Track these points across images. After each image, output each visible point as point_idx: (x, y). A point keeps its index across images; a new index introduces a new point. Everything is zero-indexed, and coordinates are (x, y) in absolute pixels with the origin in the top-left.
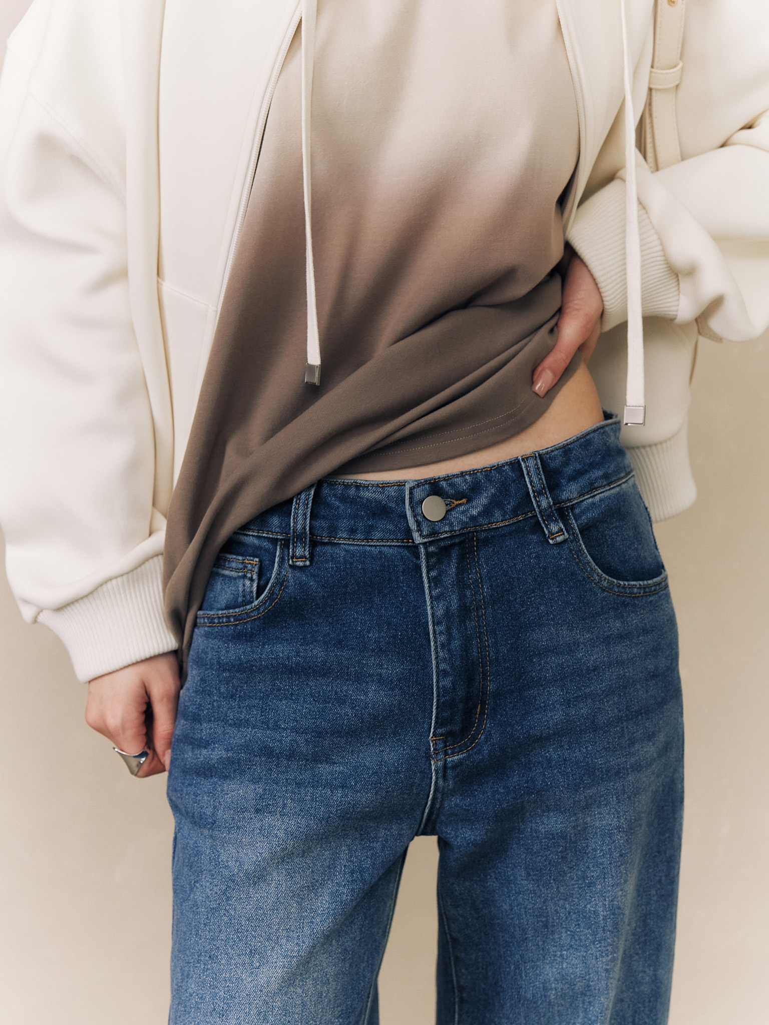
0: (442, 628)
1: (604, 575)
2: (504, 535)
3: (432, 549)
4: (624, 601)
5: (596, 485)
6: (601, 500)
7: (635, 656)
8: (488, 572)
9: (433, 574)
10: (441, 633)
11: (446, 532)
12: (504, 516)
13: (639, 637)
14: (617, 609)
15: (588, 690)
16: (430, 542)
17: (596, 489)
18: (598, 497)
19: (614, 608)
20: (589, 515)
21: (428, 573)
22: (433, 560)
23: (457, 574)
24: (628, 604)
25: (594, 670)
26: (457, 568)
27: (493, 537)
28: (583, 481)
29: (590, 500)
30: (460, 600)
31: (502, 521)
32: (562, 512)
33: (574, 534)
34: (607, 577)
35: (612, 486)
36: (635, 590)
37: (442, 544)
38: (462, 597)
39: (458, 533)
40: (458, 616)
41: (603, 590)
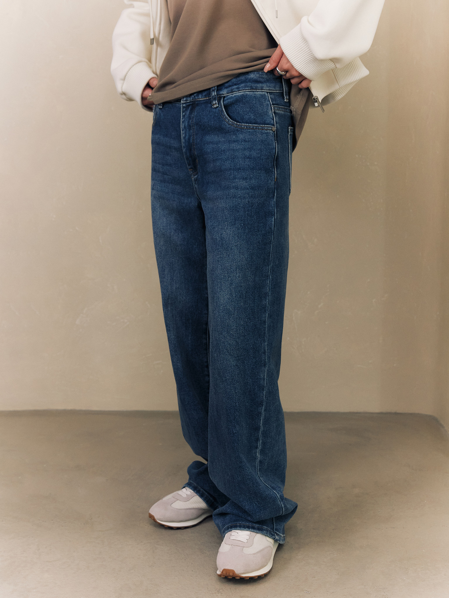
0: (184, 132)
1: (230, 120)
2: (202, 103)
3: (184, 105)
4: (238, 130)
5: (234, 91)
6: (235, 96)
7: (239, 148)
8: (196, 115)
9: (184, 114)
10: (184, 133)
11: (189, 100)
12: (202, 97)
13: (242, 142)
14: (234, 132)
15: (220, 157)
16: (184, 103)
17: (234, 92)
18: (234, 95)
19: (233, 131)
20: (229, 100)
21: (182, 113)
22: (184, 109)
23: (189, 114)
24: (239, 130)
25: (223, 151)
26: (189, 113)
27: (199, 103)
28: (230, 89)
29: (231, 95)
30: (188, 123)
31: (201, 98)
32: (219, 98)
33: (221, 105)
34: (232, 121)
35: (239, 92)
36: (243, 126)
37: (187, 104)
38: (189, 122)
39: (191, 101)
40: (188, 128)
41: (229, 125)
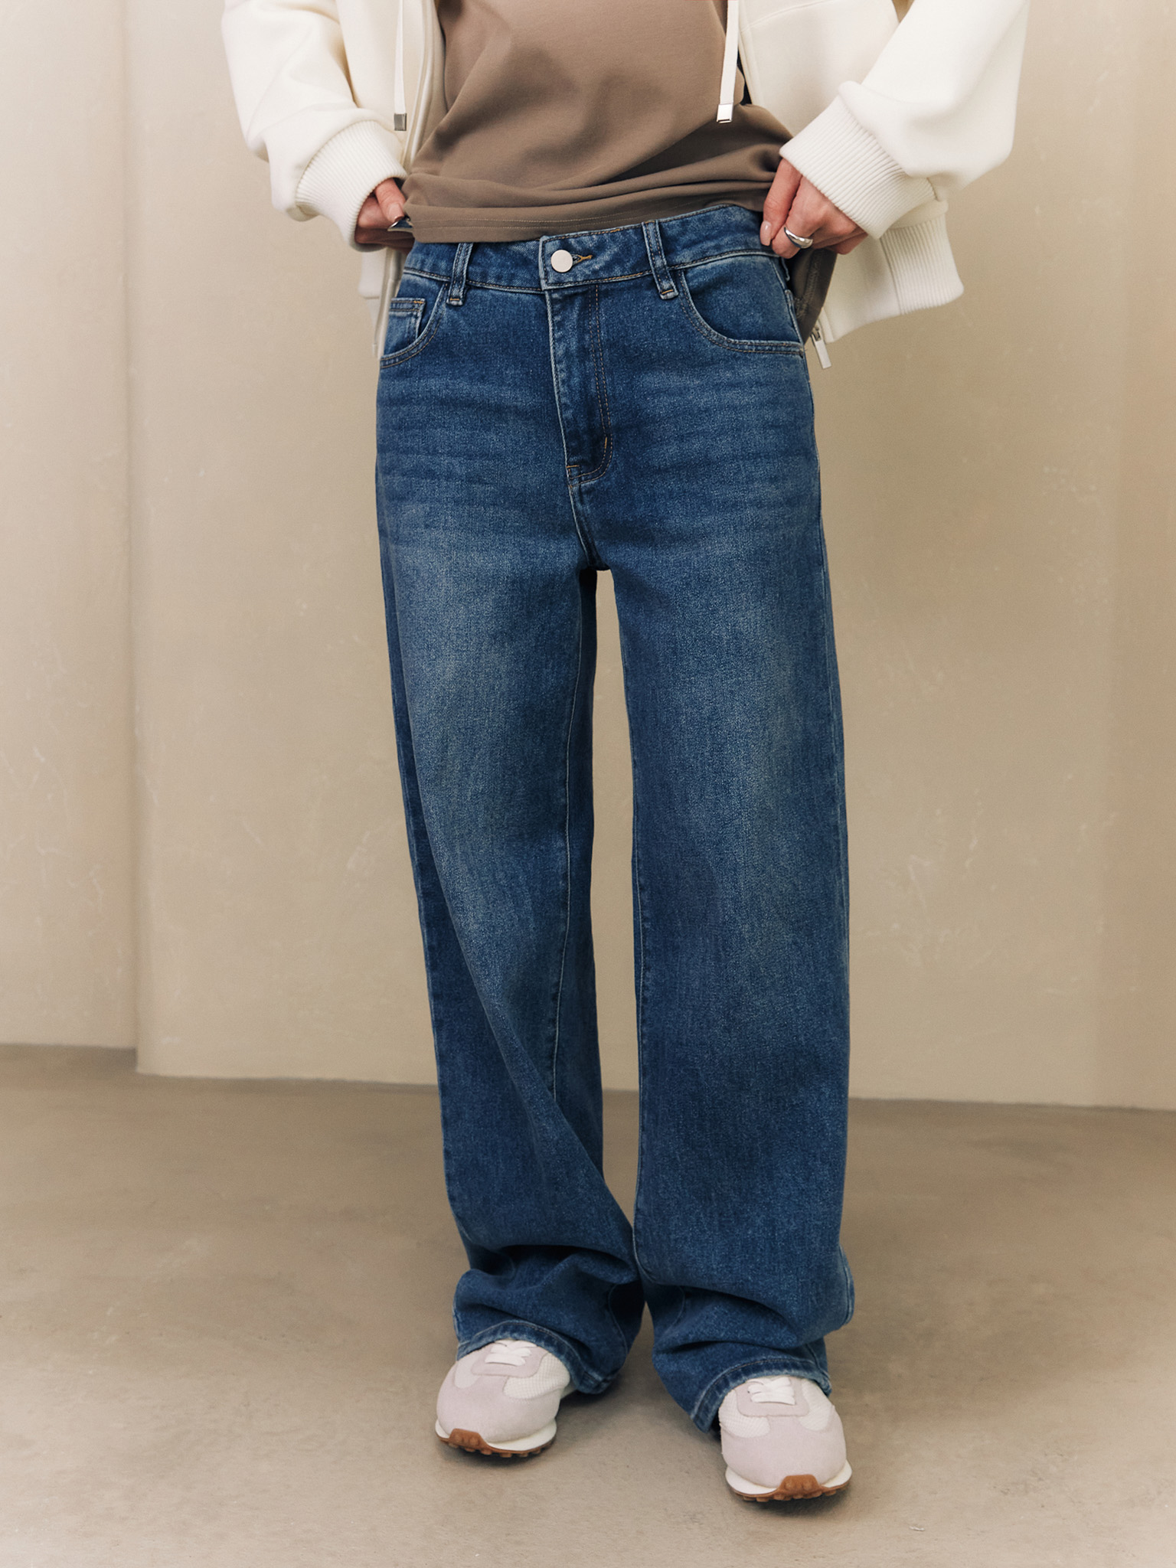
0: (563, 366)
1: (713, 331)
2: (621, 290)
3: (555, 296)
4: (735, 355)
5: (708, 254)
6: (713, 268)
7: (748, 403)
8: (606, 319)
9: (558, 319)
10: (562, 370)
11: (571, 282)
12: (623, 272)
13: (751, 387)
14: (727, 362)
15: (700, 429)
16: (554, 289)
17: (708, 257)
18: (710, 265)
19: (724, 359)
20: (701, 280)
21: (553, 317)
22: (557, 306)
23: (578, 320)
24: (739, 358)
25: (705, 412)
26: (579, 315)
27: (612, 290)
28: (696, 249)
29: (703, 267)
30: (579, 342)
31: (621, 276)
32: (675, 273)
33: (684, 292)
34: (716, 333)
35: (723, 257)
36: (746, 347)
37: (566, 293)
38: (581, 339)
39: (581, 284)
40: (577, 357)
41: (713, 344)
